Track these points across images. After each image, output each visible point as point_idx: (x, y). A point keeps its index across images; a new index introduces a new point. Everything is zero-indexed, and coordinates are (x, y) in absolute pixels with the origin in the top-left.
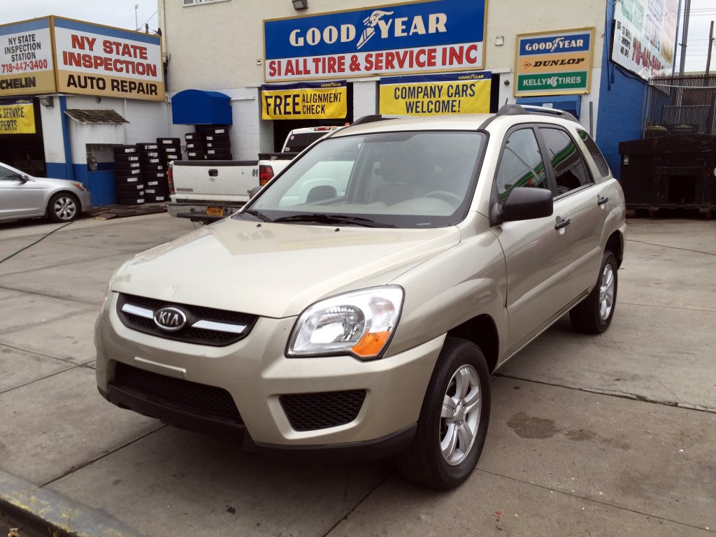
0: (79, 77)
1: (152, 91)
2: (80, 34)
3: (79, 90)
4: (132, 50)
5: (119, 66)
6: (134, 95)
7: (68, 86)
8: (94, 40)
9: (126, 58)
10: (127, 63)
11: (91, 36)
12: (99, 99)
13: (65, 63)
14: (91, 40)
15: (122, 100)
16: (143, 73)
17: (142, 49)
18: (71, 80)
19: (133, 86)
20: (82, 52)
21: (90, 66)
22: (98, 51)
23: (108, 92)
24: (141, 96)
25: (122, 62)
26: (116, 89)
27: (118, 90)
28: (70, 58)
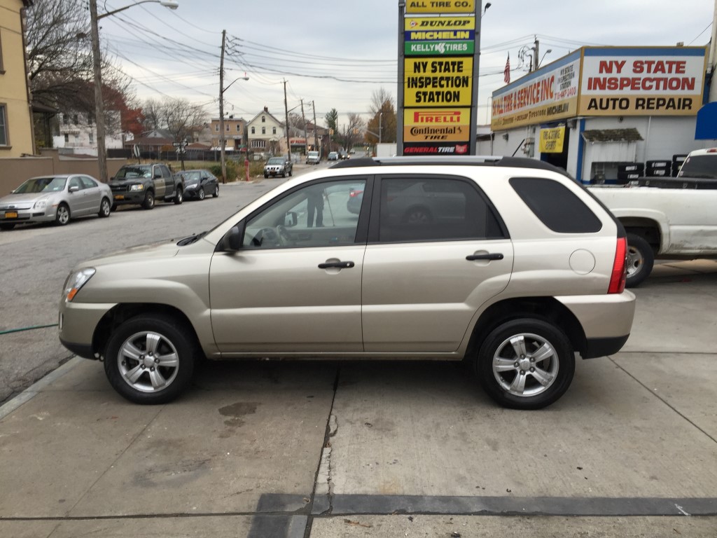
0: (601, 100)
1: (684, 106)
2: (608, 59)
3: (599, 112)
4: (667, 67)
5: (648, 84)
6: (662, 111)
7: (589, 108)
8: (623, 63)
9: (659, 75)
10: (658, 80)
11: (620, 59)
12: (621, 118)
13: (589, 88)
14: (620, 63)
15: (646, 117)
16: (677, 88)
17: (678, 64)
18: (593, 103)
19: (661, 102)
20: (608, 76)
21: (615, 88)
22: (627, 72)
23: (631, 110)
24: (671, 111)
25: (651, 80)
26: (640, 108)
27: (643, 108)
28: (595, 83)
